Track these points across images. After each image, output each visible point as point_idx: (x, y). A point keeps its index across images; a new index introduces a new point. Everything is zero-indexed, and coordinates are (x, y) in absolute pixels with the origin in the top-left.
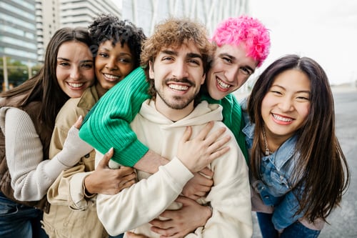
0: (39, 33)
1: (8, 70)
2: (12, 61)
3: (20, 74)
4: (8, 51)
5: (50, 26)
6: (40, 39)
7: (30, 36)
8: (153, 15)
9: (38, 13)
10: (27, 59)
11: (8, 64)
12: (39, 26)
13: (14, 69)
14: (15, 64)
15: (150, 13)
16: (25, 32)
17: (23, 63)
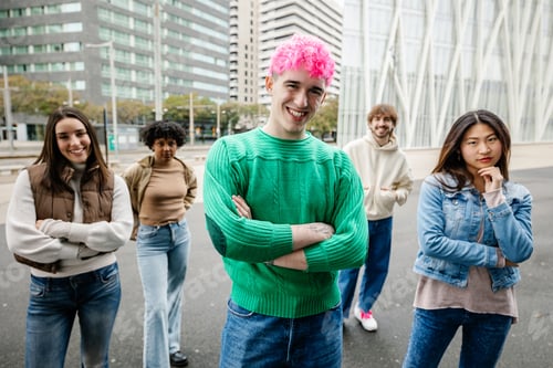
0: (233, 58)
1: (195, 110)
2: (200, 98)
3: (209, 115)
4: (197, 85)
5: (246, 47)
6: (233, 67)
7: (221, 63)
8: (394, 11)
9: (233, 31)
10: (216, 95)
11: (194, 103)
12: (233, 49)
13: (201, 108)
14: (203, 102)
15: (390, 8)
16: (216, 59)
17: (212, 100)
